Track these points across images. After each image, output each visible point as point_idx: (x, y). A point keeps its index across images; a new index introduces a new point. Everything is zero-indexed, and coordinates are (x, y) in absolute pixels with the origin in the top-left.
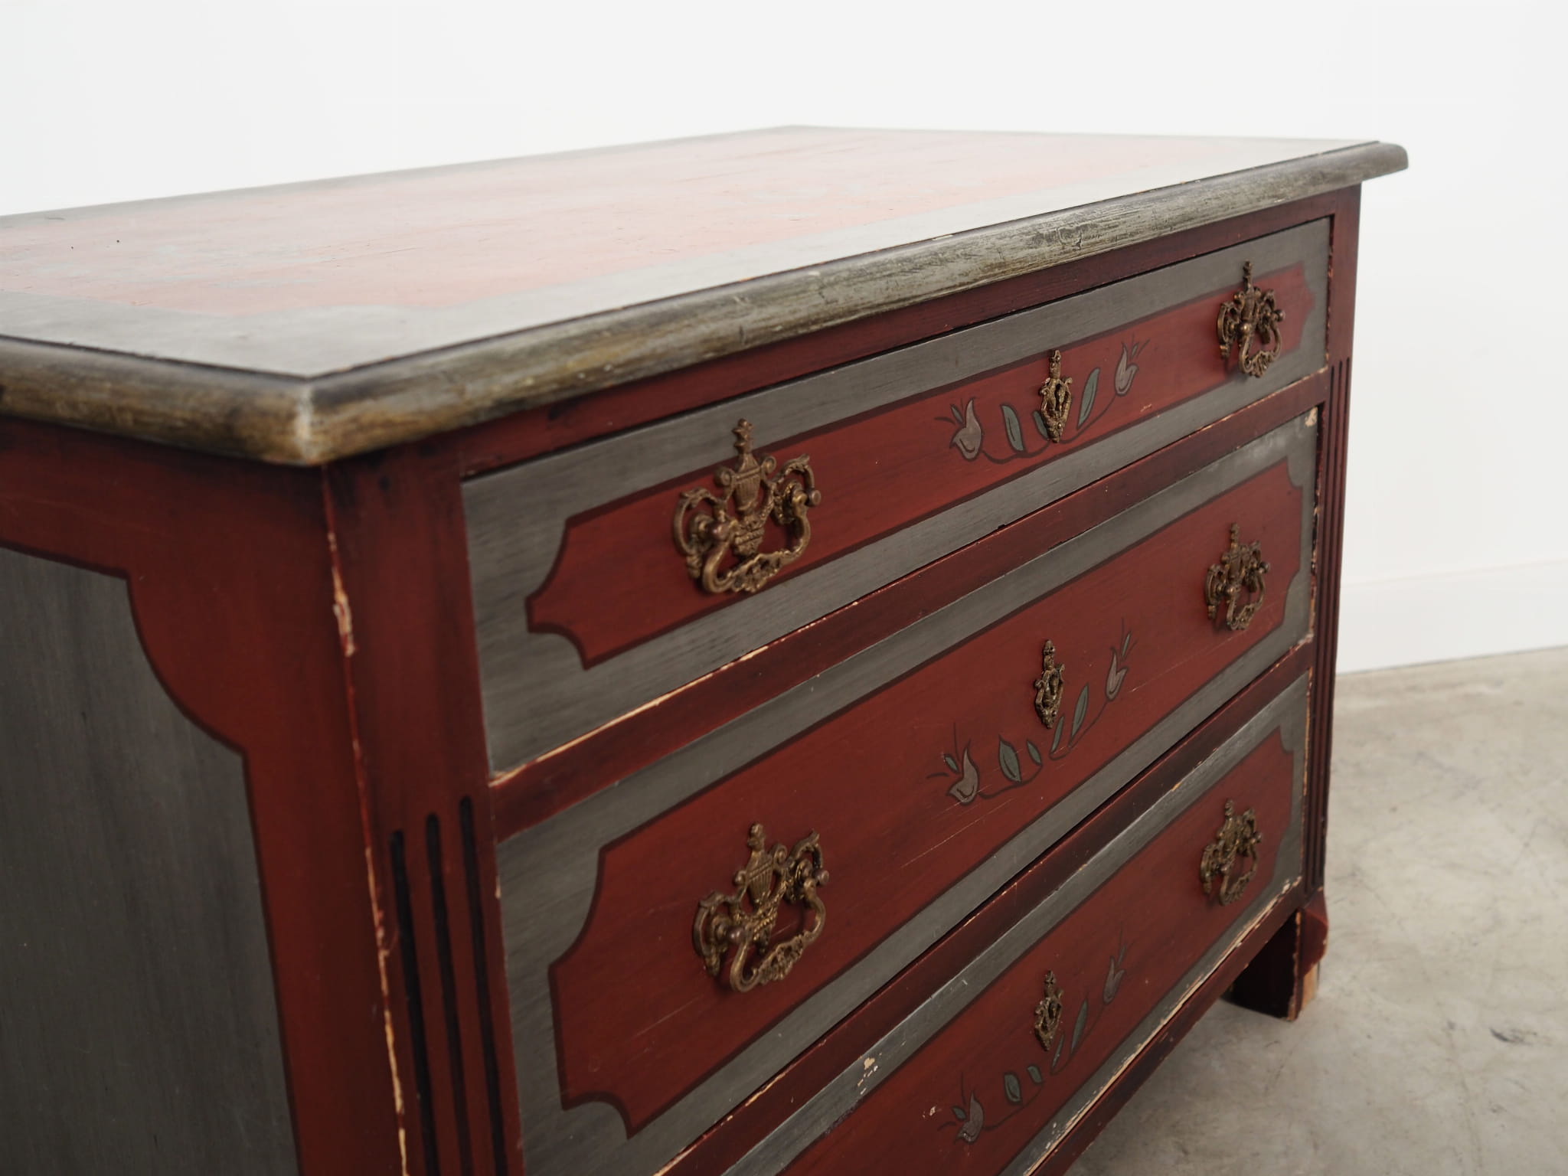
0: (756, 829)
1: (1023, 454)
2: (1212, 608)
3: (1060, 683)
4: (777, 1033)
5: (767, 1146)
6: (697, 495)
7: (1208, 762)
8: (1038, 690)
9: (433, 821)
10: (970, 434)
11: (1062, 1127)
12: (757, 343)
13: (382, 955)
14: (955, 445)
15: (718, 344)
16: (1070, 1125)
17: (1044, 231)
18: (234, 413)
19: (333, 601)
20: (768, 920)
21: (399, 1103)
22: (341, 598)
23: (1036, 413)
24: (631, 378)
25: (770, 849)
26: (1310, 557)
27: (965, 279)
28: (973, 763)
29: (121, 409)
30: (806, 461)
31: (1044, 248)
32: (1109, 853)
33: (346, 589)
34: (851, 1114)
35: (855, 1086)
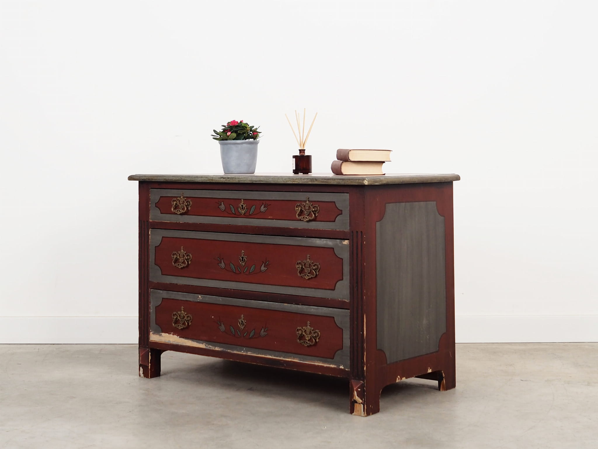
0: (182, 247)
1: (235, 214)
3: (245, 259)
4: (184, 278)
5: (181, 294)
6: (174, 199)
7: (300, 306)
9: (144, 221)
10: (222, 207)
11: (247, 351)
14: (219, 208)
16: (249, 354)
20: (182, 260)
23: (238, 208)
25: (184, 251)
28: (223, 262)
30: (190, 200)
32: (261, 303)
34: (196, 302)
35: (197, 298)
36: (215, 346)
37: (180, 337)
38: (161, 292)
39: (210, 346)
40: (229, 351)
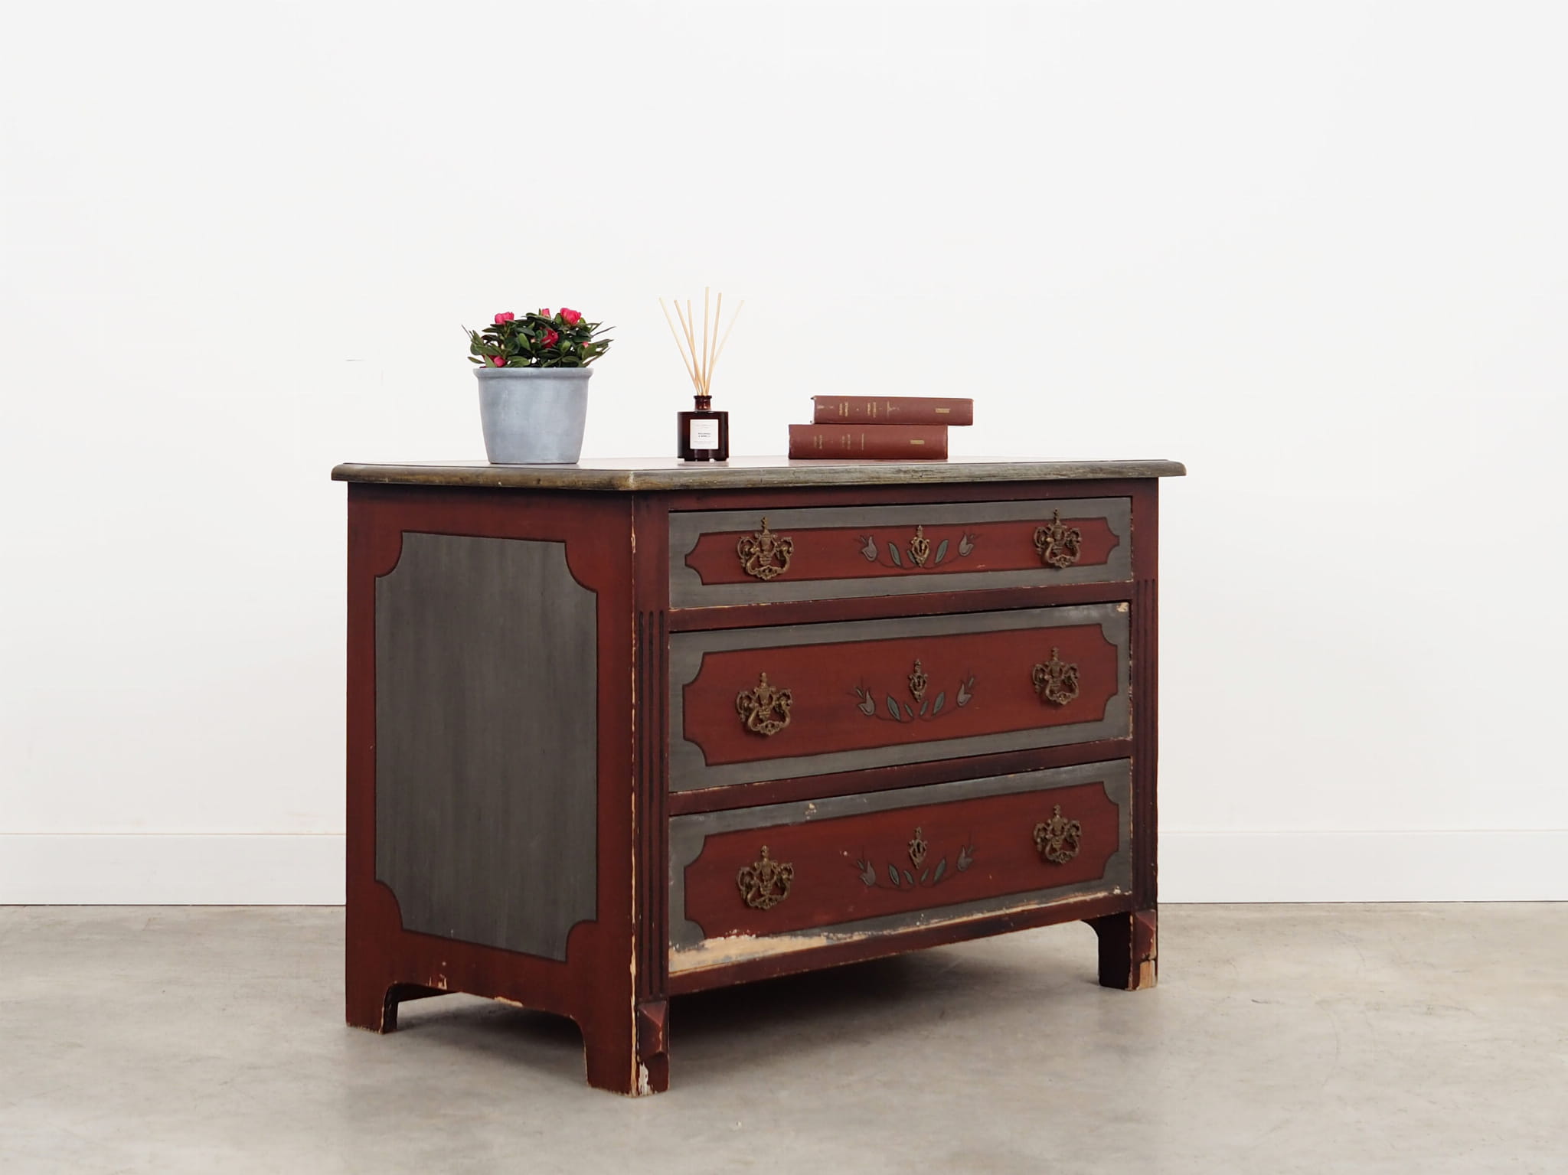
0: (764, 674)
1: (901, 567)
2: (1037, 687)
3: (924, 682)
4: (769, 764)
5: (761, 811)
6: (746, 538)
7: (1038, 774)
8: (910, 680)
9: (651, 614)
10: (871, 550)
11: (928, 919)
12: (768, 486)
13: (634, 649)
14: (863, 553)
15: (752, 483)
16: (935, 923)
17: (903, 469)
18: (612, 478)
19: (631, 536)
20: (765, 713)
21: (634, 701)
22: (633, 535)
23: (908, 552)
24: (722, 487)
25: (769, 685)
26: (1126, 690)
27: (859, 480)
28: (872, 699)
29: (578, 481)
30: (790, 538)
31: (902, 475)
32: (960, 787)
33: (635, 533)
34: (802, 824)
35: (804, 813)
36: (852, 932)
37: (757, 937)
38: (701, 818)
39: (840, 935)
40: (886, 933)
